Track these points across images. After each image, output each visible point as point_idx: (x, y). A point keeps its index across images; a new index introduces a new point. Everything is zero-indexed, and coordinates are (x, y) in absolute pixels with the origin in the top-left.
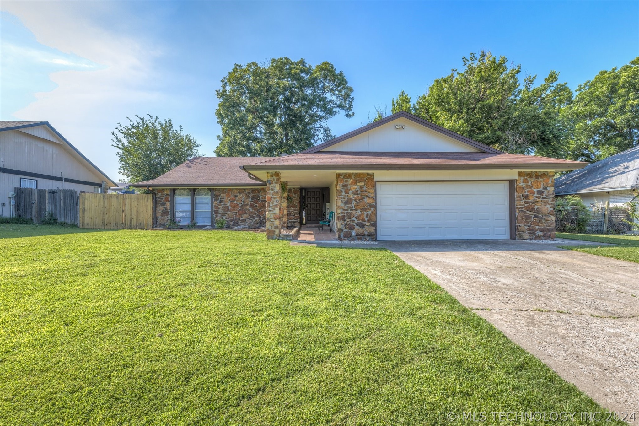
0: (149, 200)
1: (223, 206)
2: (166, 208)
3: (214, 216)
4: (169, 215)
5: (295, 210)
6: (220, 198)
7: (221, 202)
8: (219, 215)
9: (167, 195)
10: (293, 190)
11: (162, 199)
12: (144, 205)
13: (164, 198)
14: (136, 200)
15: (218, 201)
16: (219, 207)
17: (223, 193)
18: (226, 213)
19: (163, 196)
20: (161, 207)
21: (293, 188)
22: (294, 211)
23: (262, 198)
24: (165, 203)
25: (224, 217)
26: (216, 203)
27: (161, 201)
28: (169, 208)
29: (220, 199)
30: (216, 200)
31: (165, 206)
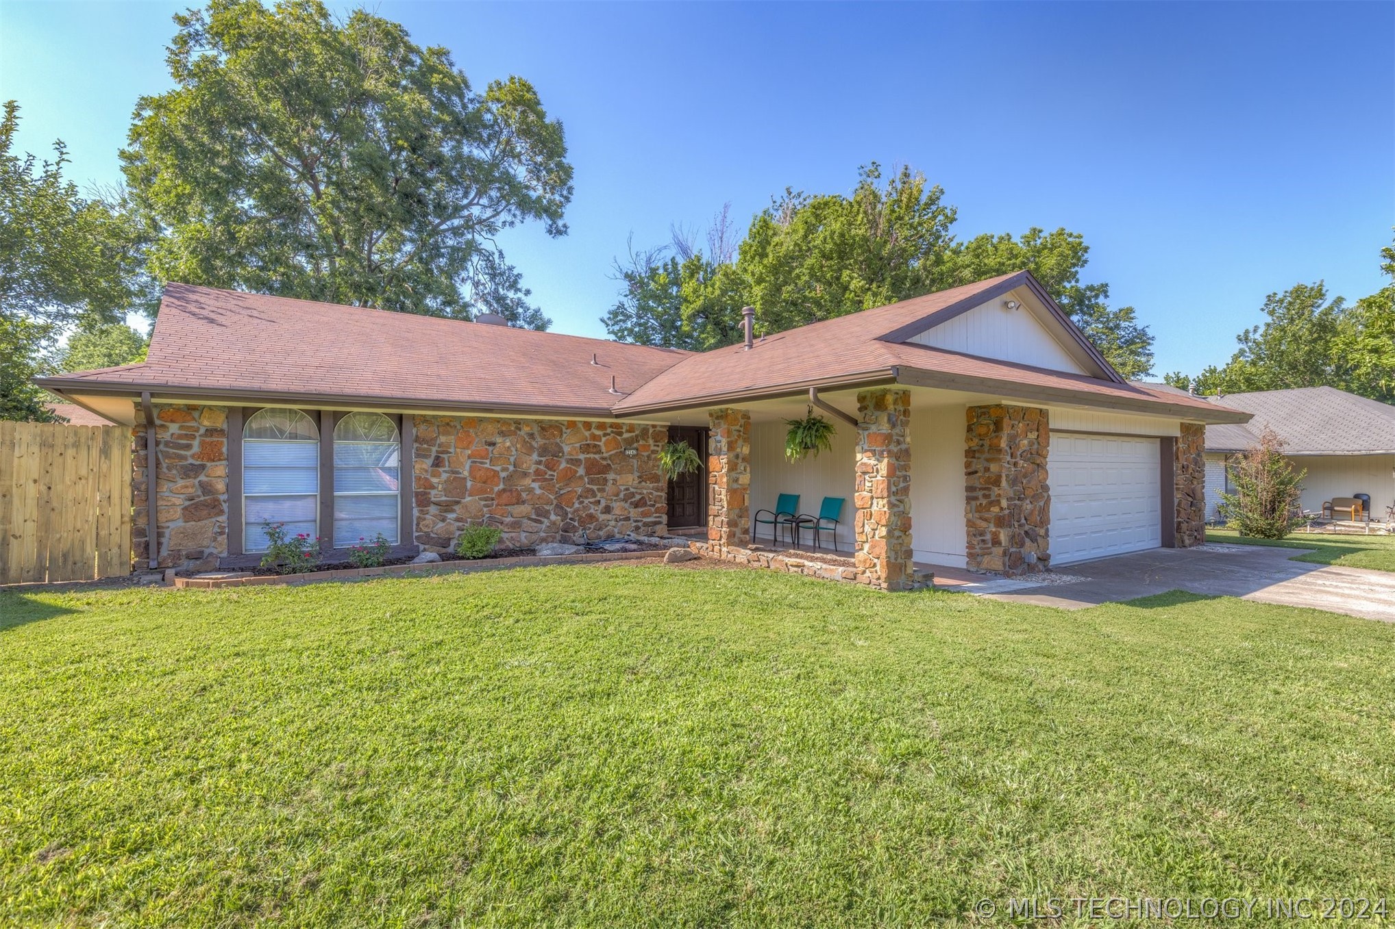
0: (116, 453)
1: (444, 476)
2: (206, 488)
3: (416, 512)
4: (222, 512)
5: (657, 490)
6: (434, 449)
7: (438, 463)
8: (433, 509)
9: (210, 432)
10: (651, 431)
11: (189, 447)
12: (83, 472)
13: (196, 443)
14: (36, 449)
15: (429, 462)
16: (434, 480)
17: (446, 433)
18: (458, 503)
19: (193, 437)
20: (181, 483)
21: (654, 426)
22: (655, 493)
23: (570, 454)
24: (203, 467)
25: (451, 516)
26: (422, 466)
27: (184, 458)
28: (221, 486)
29: (434, 454)
30: (421, 455)
31: (202, 478)
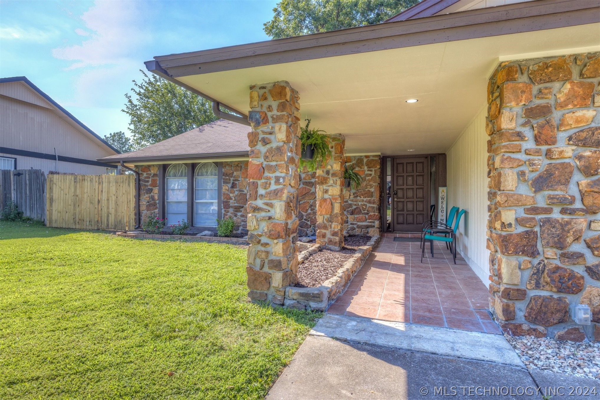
0: (131, 184)
1: (236, 193)
2: (153, 198)
3: (223, 211)
4: (156, 209)
5: (370, 202)
6: (232, 179)
7: (234, 186)
8: (231, 210)
9: (155, 175)
10: (365, 160)
11: (148, 181)
12: (124, 192)
13: (150, 180)
14: (114, 184)
15: (230, 185)
16: (231, 195)
17: (236, 170)
18: (243, 207)
19: (149, 178)
20: (147, 195)
21: (367, 157)
22: (368, 205)
23: (305, 179)
24: (152, 190)
25: (239, 214)
26: (225, 188)
27: (147, 186)
28: (156, 197)
29: (232, 181)
30: (226, 182)
31: (152, 194)
